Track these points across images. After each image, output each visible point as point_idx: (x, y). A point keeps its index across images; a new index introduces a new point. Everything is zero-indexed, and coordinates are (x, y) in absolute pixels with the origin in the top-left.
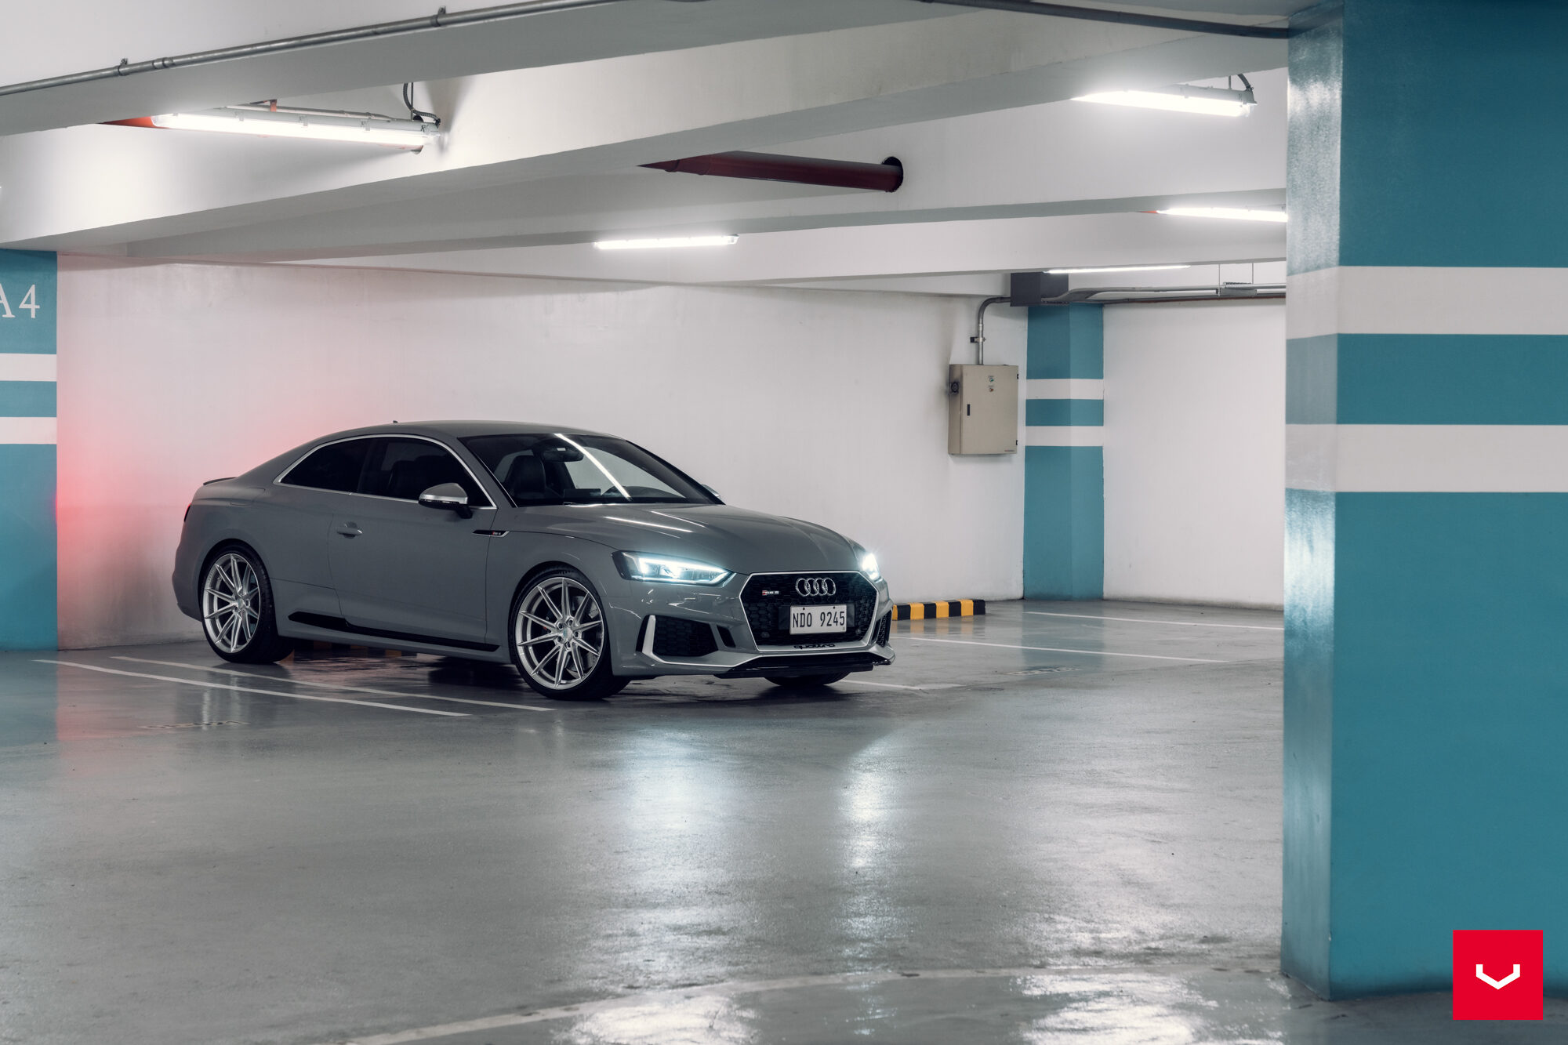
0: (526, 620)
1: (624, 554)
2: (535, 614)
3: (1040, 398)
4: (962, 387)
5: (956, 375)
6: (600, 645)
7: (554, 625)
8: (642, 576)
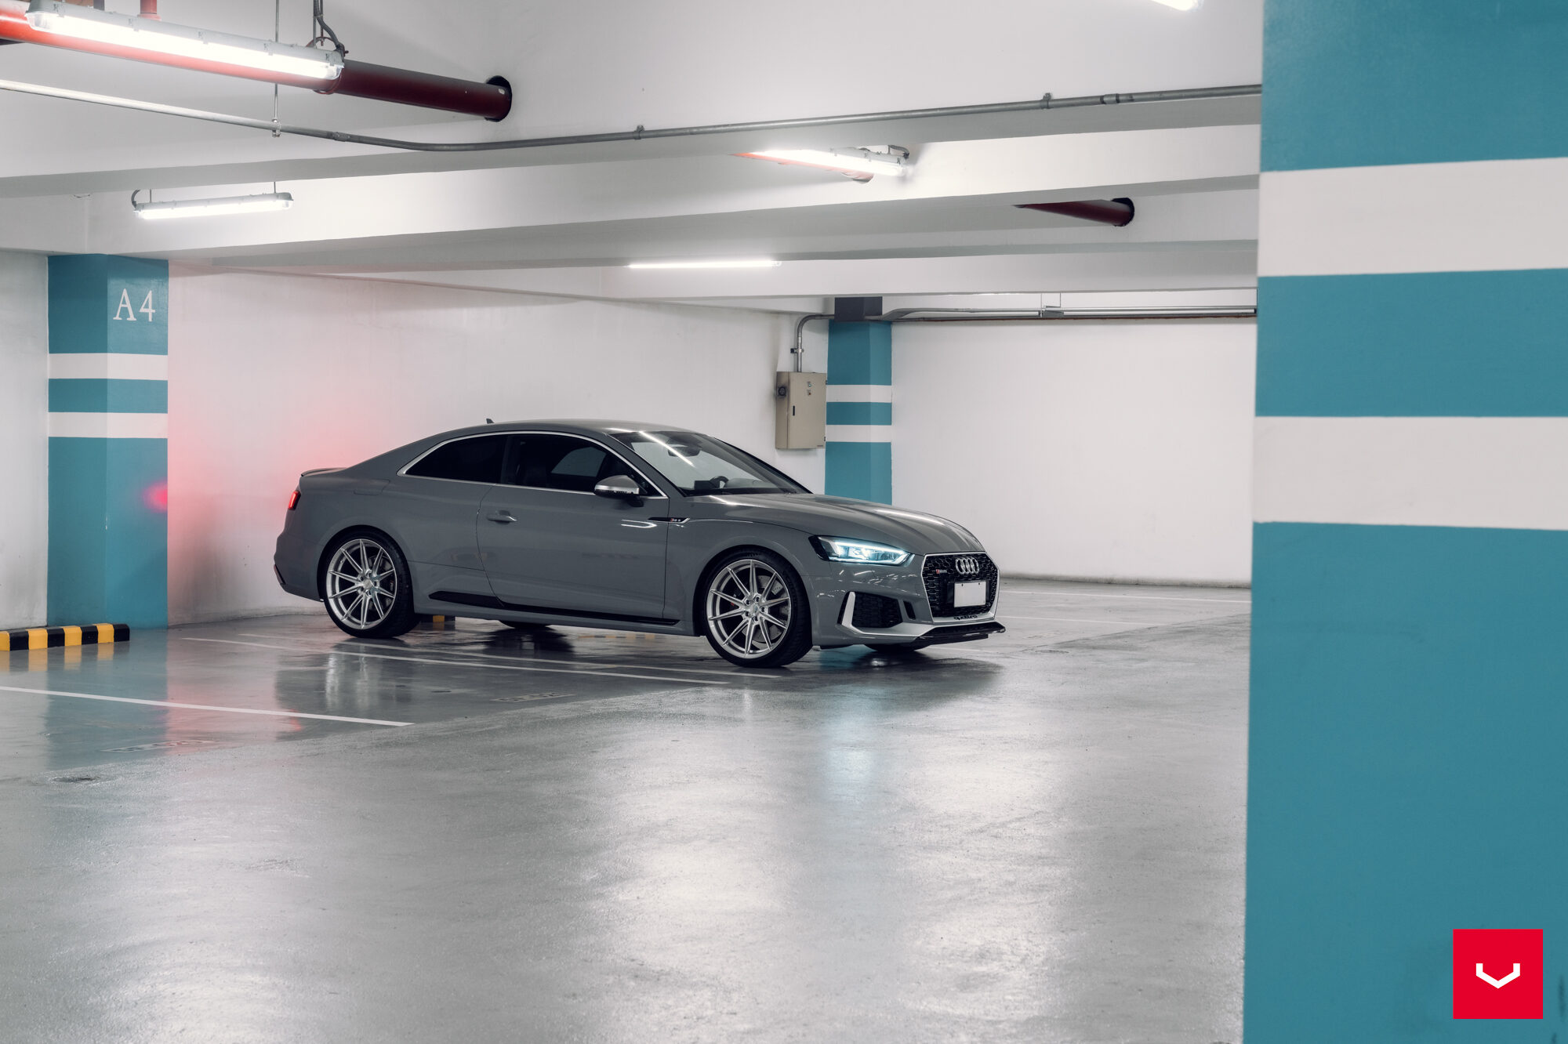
0: (715, 597)
1: (820, 538)
2: (724, 592)
3: (839, 401)
4: (789, 391)
5: (784, 381)
6: (787, 620)
7: (742, 601)
8: (838, 557)
